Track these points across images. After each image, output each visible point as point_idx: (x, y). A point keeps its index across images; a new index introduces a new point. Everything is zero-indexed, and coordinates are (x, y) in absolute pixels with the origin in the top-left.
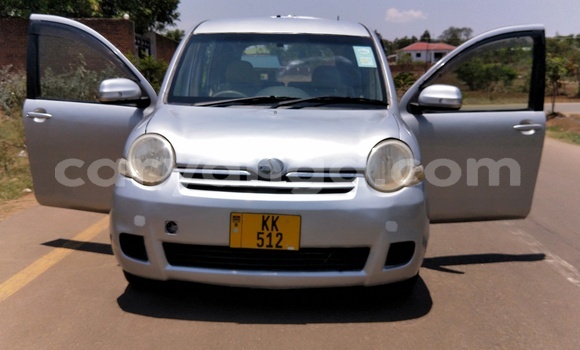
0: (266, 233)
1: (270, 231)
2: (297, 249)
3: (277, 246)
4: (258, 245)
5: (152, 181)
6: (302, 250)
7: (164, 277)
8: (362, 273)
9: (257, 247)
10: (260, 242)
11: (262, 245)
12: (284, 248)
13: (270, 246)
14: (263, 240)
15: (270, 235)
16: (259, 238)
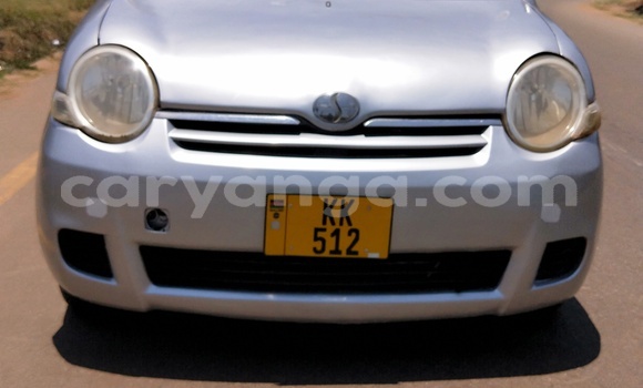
0: (330, 228)
1: (337, 226)
2: (385, 256)
3: (349, 251)
4: (315, 250)
5: (117, 135)
6: (394, 257)
7: (142, 306)
8: (495, 295)
9: (313, 254)
10: (319, 245)
11: (323, 249)
12: (361, 255)
13: (337, 251)
14: (323, 241)
15: (336, 233)
16: (316, 239)
